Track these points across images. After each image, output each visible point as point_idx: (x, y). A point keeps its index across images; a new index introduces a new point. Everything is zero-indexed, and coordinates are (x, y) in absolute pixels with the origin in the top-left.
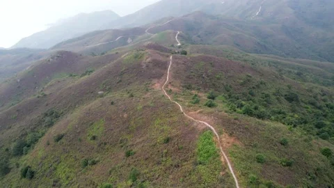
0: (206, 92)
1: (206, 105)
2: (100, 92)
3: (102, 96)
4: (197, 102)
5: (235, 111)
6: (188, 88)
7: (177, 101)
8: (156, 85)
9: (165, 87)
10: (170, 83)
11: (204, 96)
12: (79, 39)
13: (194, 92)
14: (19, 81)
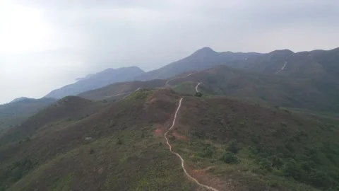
0: (224, 143)
1: (221, 159)
2: (87, 138)
3: (88, 142)
4: (209, 155)
5: (270, 170)
6: (200, 137)
7: (179, 152)
8: (157, 131)
9: (168, 134)
10: (176, 129)
11: (221, 149)
12: (100, 90)
13: (207, 141)
14: (20, 125)
